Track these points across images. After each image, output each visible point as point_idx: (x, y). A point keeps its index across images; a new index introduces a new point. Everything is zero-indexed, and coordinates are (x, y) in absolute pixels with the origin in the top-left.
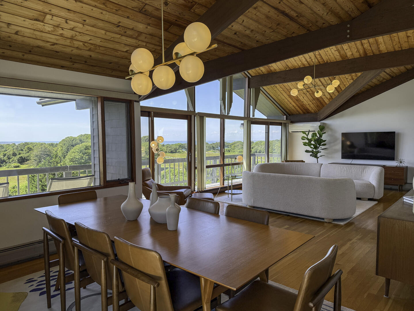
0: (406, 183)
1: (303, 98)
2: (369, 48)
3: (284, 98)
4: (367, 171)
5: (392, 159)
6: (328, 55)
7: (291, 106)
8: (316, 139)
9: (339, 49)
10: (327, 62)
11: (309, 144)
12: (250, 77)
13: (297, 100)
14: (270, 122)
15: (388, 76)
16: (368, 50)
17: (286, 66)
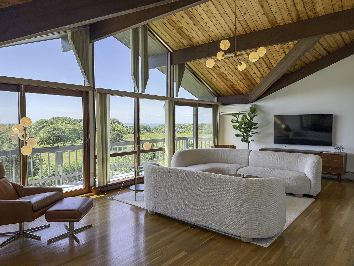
0: (345, 172)
1: (232, 77)
2: (303, 9)
3: (212, 77)
4: (301, 160)
5: (329, 144)
6: (254, 20)
7: (221, 86)
8: (246, 121)
9: (267, 11)
10: (254, 30)
11: (240, 128)
12: (172, 52)
13: (226, 80)
14: (198, 104)
15: (325, 52)
16: (301, 12)
17: (209, 38)
